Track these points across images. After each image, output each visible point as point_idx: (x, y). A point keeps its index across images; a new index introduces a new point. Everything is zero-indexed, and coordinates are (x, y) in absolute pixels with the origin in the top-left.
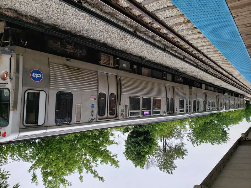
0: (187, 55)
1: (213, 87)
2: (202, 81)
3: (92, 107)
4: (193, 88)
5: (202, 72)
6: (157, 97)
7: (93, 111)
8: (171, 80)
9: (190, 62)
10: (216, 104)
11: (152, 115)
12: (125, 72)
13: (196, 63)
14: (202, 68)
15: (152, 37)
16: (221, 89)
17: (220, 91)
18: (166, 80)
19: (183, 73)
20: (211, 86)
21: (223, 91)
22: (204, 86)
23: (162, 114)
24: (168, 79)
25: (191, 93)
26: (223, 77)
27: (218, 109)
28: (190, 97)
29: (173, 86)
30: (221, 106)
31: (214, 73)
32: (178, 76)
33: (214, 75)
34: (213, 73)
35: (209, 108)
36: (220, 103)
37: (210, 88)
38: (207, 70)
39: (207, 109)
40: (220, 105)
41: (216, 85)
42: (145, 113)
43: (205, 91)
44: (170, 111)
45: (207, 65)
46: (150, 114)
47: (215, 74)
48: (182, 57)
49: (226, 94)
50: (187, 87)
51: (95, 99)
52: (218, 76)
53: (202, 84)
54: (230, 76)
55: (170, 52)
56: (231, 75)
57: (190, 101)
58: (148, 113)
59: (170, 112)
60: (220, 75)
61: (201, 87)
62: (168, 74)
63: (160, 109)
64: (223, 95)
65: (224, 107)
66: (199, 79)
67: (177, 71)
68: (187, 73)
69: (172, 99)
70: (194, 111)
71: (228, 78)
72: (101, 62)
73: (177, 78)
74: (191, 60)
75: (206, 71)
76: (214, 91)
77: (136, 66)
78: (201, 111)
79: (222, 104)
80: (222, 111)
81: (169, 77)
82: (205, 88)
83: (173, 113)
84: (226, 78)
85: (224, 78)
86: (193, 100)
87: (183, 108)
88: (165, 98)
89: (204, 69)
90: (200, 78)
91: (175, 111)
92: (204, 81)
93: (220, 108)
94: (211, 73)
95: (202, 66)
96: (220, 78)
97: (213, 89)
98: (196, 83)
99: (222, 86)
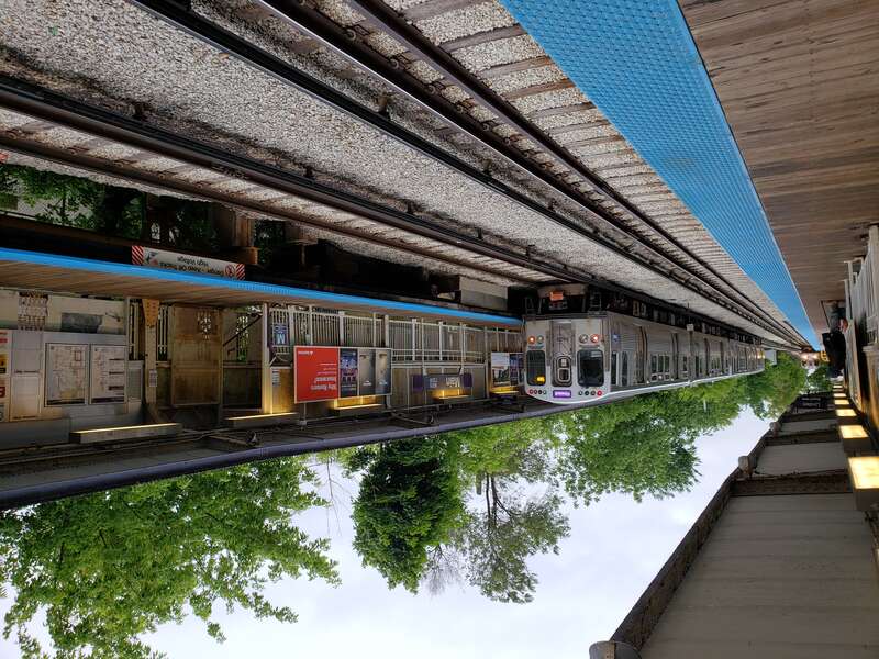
0: (560, 196)
5: (612, 253)
9: (572, 219)
13: (590, 224)
14: (612, 240)
15: (445, 134)
26: (680, 271)
31: (651, 257)
33: (651, 266)
34: (646, 259)
38: (627, 249)
41: (657, 296)
45: (627, 229)
47: (652, 262)
48: (545, 204)
49: (690, 327)
52: (663, 267)
54: (700, 268)
55: (504, 186)
56: (702, 262)
60: (669, 265)
71: (695, 273)
74: (573, 214)
75: (625, 252)
84: (687, 275)
85: (684, 276)
89: (615, 244)
90: (604, 274)
94: (641, 256)
95: (612, 233)
96: (670, 275)
99: (676, 302)
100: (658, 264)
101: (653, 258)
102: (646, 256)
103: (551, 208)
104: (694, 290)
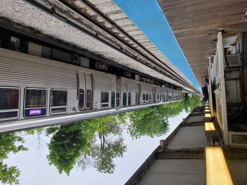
0: (100, 30)
1: (149, 78)
2: (137, 71)
4: (123, 78)
5: (132, 59)
6: (58, 87)
8: (88, 67)
9: (111, 43)
10: (152, 97)
11: (48, 114)
13: (119, 46)
14: (129, 53)
16: (158, 82)
17: (157, 82)
19: (110, 60)
20: (146, 78)
21: (160, 83)
22: (137, 77)
23: (68, 111)
24: (82, 65)
25: (119, 84)
26: (158, 67)
27: (155, 102)
28: (117, 88)
29: (91, 75)
30: (158, 98)
32: (100, 62)
33: (147, 64)
34: (144, 62)
35: (143, 101)
36: (156, 95)
37: (145, 79)
38: (136, 57)
39: (141, 102)
40: (156, 98)
41: (153, 76)
43: (138, 82)
45: (133, 48)
46: (44, 112)
47: (147, 63)
48: (94, 33)
49: (163, 86)
50: (114, 77)
52: (151, 65)
53: (135, 75)
54: (164, 66)
56: (164, 64)
57: (117, 93)
59: (86, 108)
60: (154, 65)
61: (133, 78)
62: (82, 58)
63: (66, 105)
64: (161, 87)
65: (162, 99)
66: (133, 70)
67: (100, 56)
68: (115, 61)
69: (88, 91)
70: (123, 105)
71: (163, 68)
73: (98, 65)
74: (110, 40)
76: (150, 83)
77: (19, 40)
78: (133, 105)
79: (160, 96)
80: (159, 104)
81: (85, 62)
82: (138, 80)
83: (92, 108)
84: (161, 69)
85: (159, 69)
86: (122, 92)
87: (108, 102)
88: (76, 90)
89: (132, 55)
90: (133, 68)
91: (94, 107)
92: (139, 72)
93: (156, 101)
94: (142, 60)
95: (128, 50)
96: (154, 68)
97: (148, 80)
98: (127, 73)
99: (159, 78)
100: (149, 64)
101: (147, 62)
102: (144, 60)
103: (97, 35)
104: (164, 74)
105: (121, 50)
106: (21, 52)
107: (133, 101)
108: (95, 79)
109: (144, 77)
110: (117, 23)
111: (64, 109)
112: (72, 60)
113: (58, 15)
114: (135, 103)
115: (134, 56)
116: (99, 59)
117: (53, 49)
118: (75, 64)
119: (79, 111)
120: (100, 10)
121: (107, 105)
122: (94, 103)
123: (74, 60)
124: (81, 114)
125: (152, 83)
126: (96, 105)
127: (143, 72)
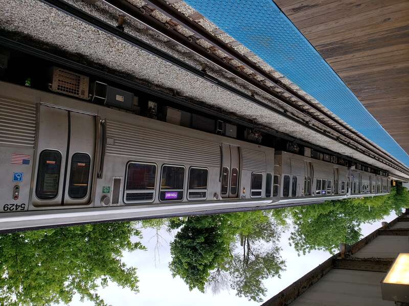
1: (328, 154)
3: (16, 179)
4: (284, 153)
5: (300, 125)
6: (199, 165)
7: (17, 188)
8: (235, 137)
9: (270, 104)
10: (332, 184)
11: (185, 199)
12: (123, 113)
13: (282, 107)
14: (297, 117)
16: (344, 159)
17: (342, 161)
18: (224, 135)
19: (266, 126)
20: (323, 153)
21: (348, 162)
22: (308, 152)
23: (209, 197)
24: (227, 134)
25: (278, 161)
26: (343, 137)
27: (337, 194)
28: (276, 170)
29: (238, 148)
30: (343, 188)
31: (323, 128)
32: (251, 129)
33: (324, 133)
34: (321, 129)
35: (317, 191)
36: (340, 182)
37: (322, 156)
38: (307, 122)
39: (313, 193)
40: (340, 187)
41: (335, 151)
42: (168, 195)
43: (309, 160)
44: (229, 193)
45: (303, 111)
46: (180, 196)
47: (325, 131)
49: (353, 168)
50: (271, 151)
51: (26, 162)
52: (332, 135)
53: (305, 148)
54: (353, 135)
56: (353, 132)
57: (275, 177)
58: (175, 195)
59: (231, 194)
60: (336, 134)
61: (301, 153)
62: (227, 125)
63: (206, 188)
64: (349, 169)
65: (350, 190)
67: (252, 121)
68: (273, 127)
69: (234, 171)
70: (284, 195)
72: (54, 86)
73: (248, 134)
75: (306, 124)
76: (330, 162)
77: (156, 104)
78: (300, 196)
79: (346, 184)
80: (345, 197)
81: (232, 130)
82: (310, 156)
83: (237, 196)
84: (348, 140)
85: (346, 140)
86: (283, 175)
87: (261, 189)
88: (219, 169)
91: (241, 194)
93: (340, 192)
94: (318, 127)
96: (337, 139)
97: (327, 157)
98: (292, 145)
99: (346, 154)
100: (329, 133)
101: (325, 129)
102: (321, 127)
103: (253, 96)
104: (354, 149)
105: (285, 114)
106: (158, 119)
107: (300, 190)
108: (244, 153)
109: (319, 152)
110: (282, 81)
111: (204, 194)
112: (216, 129)
113: (209, 76)
114: (303, 194)
115: (304, 121)
116: (251, 126)
117: (193, 115)
118: (219, 133)
119: (221, 199)
120: (262, 67)
121: (259, 193)
122: (242, 188)
123: (218, 128)
124: (224, 202)
125: (333, 163)
126: (244, 193)
127: (318, 144)
